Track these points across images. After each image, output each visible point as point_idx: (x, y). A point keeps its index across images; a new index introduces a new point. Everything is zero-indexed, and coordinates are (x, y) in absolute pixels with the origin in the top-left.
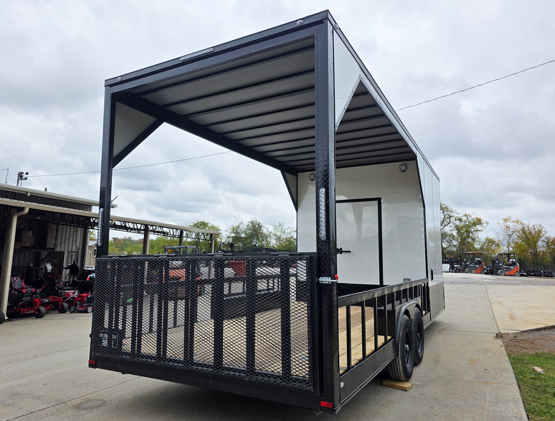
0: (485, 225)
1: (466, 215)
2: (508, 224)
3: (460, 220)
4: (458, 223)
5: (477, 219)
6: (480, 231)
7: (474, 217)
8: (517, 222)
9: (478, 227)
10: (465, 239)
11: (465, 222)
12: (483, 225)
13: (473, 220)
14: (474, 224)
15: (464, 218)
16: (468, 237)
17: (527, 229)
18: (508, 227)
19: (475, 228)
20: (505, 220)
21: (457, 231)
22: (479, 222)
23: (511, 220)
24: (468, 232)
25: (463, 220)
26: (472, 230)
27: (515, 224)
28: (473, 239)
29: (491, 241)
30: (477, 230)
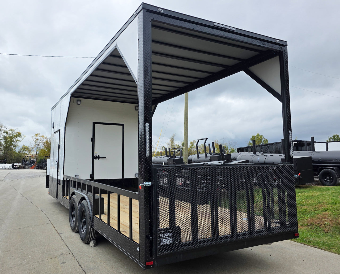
0: (23, 137)
1: (11, 130)
2: (38, 137)
3: (7, 133)
4: (5, 135)
5: (18, 133)
6: (19, 141)
7: (16, 131)
8: (43, 137)
9: (18, 138)
10: (9, 146)
11: (10, 134)
12: (22, 137)
13: (16, 133)
14: (16, 136)
15: (10, 132)
16: (11, 145)
17: (49, 141)
18: (37, 140)
19: (16, 139)
20: (36, 135)
21: (4, 140)
22: (19, 135)
23: (40, 135)
24: (12, 141)
25: (9, 133)
26: (14, 140)
27: (42, 138)
28: (15, 146)
29: (25, 148)
30: (17, 140)
